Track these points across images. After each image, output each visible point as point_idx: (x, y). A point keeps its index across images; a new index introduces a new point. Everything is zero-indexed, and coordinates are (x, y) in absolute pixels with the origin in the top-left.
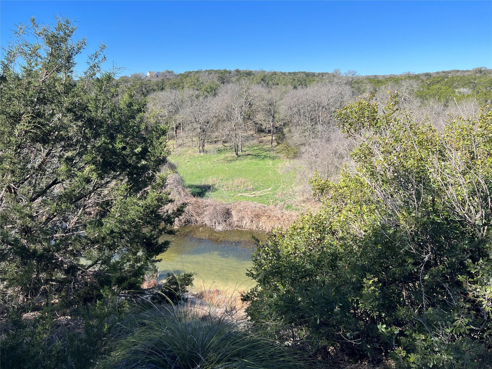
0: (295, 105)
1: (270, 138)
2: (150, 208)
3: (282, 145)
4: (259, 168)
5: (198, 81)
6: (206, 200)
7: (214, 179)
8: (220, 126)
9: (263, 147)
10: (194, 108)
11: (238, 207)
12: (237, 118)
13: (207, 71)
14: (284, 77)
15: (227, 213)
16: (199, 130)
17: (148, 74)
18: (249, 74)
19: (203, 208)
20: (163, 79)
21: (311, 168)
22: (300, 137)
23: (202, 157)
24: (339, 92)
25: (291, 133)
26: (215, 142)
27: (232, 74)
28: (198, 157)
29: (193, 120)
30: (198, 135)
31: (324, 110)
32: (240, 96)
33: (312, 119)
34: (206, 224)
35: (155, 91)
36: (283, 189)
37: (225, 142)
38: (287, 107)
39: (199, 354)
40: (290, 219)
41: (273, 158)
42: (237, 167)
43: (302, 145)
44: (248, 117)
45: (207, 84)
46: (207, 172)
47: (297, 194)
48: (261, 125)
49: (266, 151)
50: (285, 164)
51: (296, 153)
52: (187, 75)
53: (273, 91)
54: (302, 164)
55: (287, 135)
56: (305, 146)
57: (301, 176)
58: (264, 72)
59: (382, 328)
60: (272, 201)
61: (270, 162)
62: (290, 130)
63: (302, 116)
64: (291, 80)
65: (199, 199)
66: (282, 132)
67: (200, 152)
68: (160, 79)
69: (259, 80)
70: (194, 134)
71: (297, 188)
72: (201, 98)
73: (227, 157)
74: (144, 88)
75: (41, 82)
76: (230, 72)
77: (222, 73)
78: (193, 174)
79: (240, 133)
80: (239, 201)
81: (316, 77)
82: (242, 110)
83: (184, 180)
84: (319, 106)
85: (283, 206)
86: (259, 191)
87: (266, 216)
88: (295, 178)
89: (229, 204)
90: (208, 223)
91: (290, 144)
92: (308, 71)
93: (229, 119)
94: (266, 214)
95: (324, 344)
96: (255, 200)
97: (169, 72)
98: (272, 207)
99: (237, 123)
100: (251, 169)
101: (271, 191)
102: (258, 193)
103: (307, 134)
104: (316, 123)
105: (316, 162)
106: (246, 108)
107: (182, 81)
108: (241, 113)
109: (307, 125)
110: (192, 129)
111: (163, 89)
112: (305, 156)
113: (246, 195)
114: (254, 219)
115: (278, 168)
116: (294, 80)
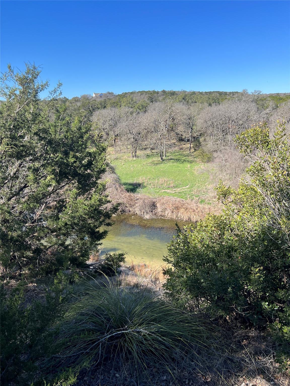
0: (209, 119)
1: (189, 145)
2: (93, 207)
3: (199, 151)
4: (179, 170)
5: (132, 100)
6: (137, 195)
7: (144, 178)
8: (149, 137)
9: (183, 153)
10: (129, 123)
11: (162, 201)
12: (163, 130)
13: (139, 92)
14: (201, 97)
15: (153, 206)
16: (132, 140)
17: (94, 95)
18: (173, 94)
19: (135, 201)
20: (105, 100)
21: (222, 171)
22: (213, 145)
23: (134, 161)
24: (246, 109)
25: (206, 141)
26: (145, 149)
27: (160, 94)
28: (131, 161)
29: (128, 132)
30: (132, 144)
31: (233, 123)
32: (165, 112)
33: (224, 130)
34: (136, 213)
35: (99, 109)
36: (198, 187)
37: (152, 149)
38: (203, 121)
39: (126, 318)
40: (203, 211)
41: (191, 162)
42: (162, 169)
43: (215, 151)
44: (171, 129)
45: (139, 103)
46: (138, 173)
47: (209, 191)
48: (182, 135)
49: (185, 156)
50: (200, 167)
51: (209, 158)
52: (124, 96)
53: (191, 108)
54: (214, 167)
55: (203, 143)
56: (217, 152)
57: (213, 177)
58: (185, 92)
59: (265, 305)
60: (189, 196)
61: (189, 165)
62: (205, 139)
63: (215, 128)
64: (207, 99)
65: (132, 194)
66: (199, 141)
67: (133, 157)
68: (102, 99)
69: (181, 99)
70: (128, 143)
71: (209, 186)
72: (134, 114)
73: (154, 161)
74: (90, 107)
75: (16, 113)
76: (158, 93)
77: (151, 93)
78: (127, 174)
79: (164, 141)
80: (162, 196)
81: (227, 96)
82: (166, 123)
83: (121, 179)
84: (229, 120)
85: (198, 201)
86: (179, 188)
87: (184, 208)
88: (208, 178)
89: (155, 198)
90: (138, 212)
91: (205, 150)
92: (221, 91)
93: (156, 131)
94: (184, 207)
95: (221, 314)
96: (175, 196)
97: (110, 93)
98: (189, 201)
99: (162, 134)
100: (173, 170)
101: (188, 188)
102: (178, 190)
103: (219, 142)
104: (227, 134)
105: (225, 166)
106: (169, 122)
107: (119, 100)
108: (166, 126)
109: (219, 135)
110: (127, 139)
111: (105, 107)
112: (217, 160)
113: (168, 191)
114: (175, 210)
115: (195, 170)
116: (209, 99)
